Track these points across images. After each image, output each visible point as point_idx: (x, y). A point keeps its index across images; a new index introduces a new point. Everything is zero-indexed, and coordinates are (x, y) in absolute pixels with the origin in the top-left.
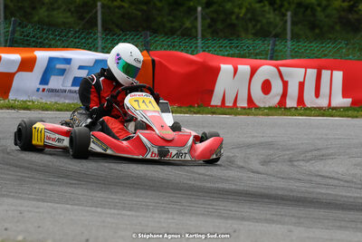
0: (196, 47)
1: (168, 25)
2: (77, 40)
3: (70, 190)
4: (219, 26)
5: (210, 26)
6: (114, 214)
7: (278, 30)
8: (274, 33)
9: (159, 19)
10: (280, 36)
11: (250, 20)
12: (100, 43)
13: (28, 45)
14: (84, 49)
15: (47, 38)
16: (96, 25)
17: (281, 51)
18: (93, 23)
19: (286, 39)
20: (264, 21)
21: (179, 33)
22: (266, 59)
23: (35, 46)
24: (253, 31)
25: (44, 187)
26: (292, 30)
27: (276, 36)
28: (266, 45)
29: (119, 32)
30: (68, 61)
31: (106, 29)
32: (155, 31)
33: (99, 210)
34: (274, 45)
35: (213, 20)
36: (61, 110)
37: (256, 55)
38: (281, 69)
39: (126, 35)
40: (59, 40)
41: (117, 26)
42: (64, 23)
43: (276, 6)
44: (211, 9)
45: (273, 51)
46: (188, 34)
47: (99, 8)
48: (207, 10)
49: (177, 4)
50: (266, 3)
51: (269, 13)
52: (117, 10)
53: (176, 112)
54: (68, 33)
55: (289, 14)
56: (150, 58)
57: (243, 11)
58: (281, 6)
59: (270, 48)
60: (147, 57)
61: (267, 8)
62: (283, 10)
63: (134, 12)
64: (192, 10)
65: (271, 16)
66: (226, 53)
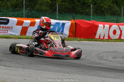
0: (90, 19)
1: (81, 11)
2: (50, 16)
3: (47, 67)
4: (98, 11)
5: (95, 11)
6: (62, 75)
7: (119, 13)
8: (117, 14)
9: (78, 9)
11: (109, 9)
13: (33, 17)
14: (52, 19)
15: (39, 15)
16: (56, 11)
17: (120, 20)
18: (55, 10)
19: (121, 16)
20: (114, 10)
21: (84, 14)
22: (114, 23)
23: (35, 18)
24: (110, 13)
25: (38, 65)
27: (118, 15)
28: (115, 18)
29: (63, 13)
31: (60, 12)
32: (76, 13)
33: (57, 73)
34: (117, 18)
37: (111, 21)
38: (120, 26)
39: (67, 14)
40: (44, 16)
41: (64, 11)
42: (45, 10)
43: (118, 5)
44: (96, 6)
45: (117, 20)
46: (88, 14)
47: (57, 5)
48: (94, 6)
49: (84, 4)
50: (115, 3)
51: (116, 7)
52: (63, 6)
53: (83, 40)
54: (47, 13)
55: (122, 7)
56: (75, 22)
57: (107, 6)
58: (120, 5)
59: (116, 19)
60: (73, 22)
61: (115, 5)
62: (120, 6)
63: (69, 6)
64: (89, 6)
65: (116, 8)
66: (101, 21)
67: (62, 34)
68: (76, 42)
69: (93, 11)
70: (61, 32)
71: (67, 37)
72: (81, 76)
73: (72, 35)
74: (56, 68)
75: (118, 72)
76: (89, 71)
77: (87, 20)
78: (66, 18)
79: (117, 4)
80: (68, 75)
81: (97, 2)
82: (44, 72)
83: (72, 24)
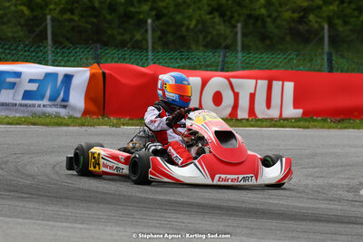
0: (147, 60)
1: (119, 38)
2: (27, 54)
3: (21, 204)
4: (170, 38)
5: (160, 39)
6: (66, 227)
7: (228, 42)
8: (224, 44)
9: (109, 32)
10: (230, 47)
11: (201, 31)
12: (50, 57)
14: (34, 62)
16: (47, 39)
17: (232, 63)
18: (43, 36)
19: (237, 50)
20: (215, 33)
21: (129, 45)
22: (217, 71)
24: (204, 43)
26: (243, 42)
27: (227, 47)
28: (218, 57)
29: (66, 43)
30: (18, 75)
31: (56, 42)
32: (106, 44)
33: (51, 223)
34: (225, 56)
35: (163, 32)
36: (12, 124)
37: (207, 67)
38: (232, 80)
39: (76, 48)
40: (9, 53)
41: (68, 39)
42: (14, 38)
43: (226, 18)
44: (162, 21)
45: (224, 62)
46: (139, 47)
47: (49, 21)
48: (157, 23)
49: (127, 16)
50: (216, 14)
51: (219, 25)
52: (67, 24)
53: (128, 124)
54: (18, 46)
55: (239, 25)
56: (100, 71)
57: (194, 22)
58: (232, 17)
59: (221, 59)
60: (97, 69)
61: (217, 20)
62: (233, 21)
63: (85, 25)
64: (142, 23)
65: (222, 28)
66: (177, 65)
67: (65, 107)
68: (106, 128)
69: (153, 38)
70: (63, 100)
71: (79, 115)
72: (122, 229)
73: (93, 108)
74: (47, 207)
75: (231, 215)
76: (144, 215)
77: (138, 64)
78: (74, 60)
79: (222, 15)
80: (85, 229)
81: (165, 11)
82: (14, 219)
83: (92, 77)
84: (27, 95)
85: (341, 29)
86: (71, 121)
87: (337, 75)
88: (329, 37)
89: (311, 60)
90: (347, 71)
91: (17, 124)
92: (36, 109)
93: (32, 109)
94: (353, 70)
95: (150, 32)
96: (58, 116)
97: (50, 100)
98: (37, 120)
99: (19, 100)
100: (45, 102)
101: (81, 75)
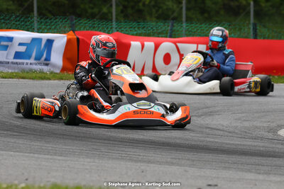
0: (111, 28)
1: (90, 11)
2: (18, 23)
3: (13, 141)
4: (130, 11)
5: (122, 12)
6: (48, 159)
7: (175, 14)
8: (172, 16)
9: (82, 6)
10: (177, 19)
11: (154, 6)
12: (36, 25)
14: (23, 30)
16: (33, 11)
17: (178, 31)
18: (30, 9)
19: (182, 21)
20: (165, 7)
21: (97, 17)
22: (166, 37)
24: (156, 15)
26: (186, 14)
27: (174, 19)
28: (166, 27)
29: (49, 15)
30: (10, 39)
31: (40, 14)
32: (79, 16)
33: (36, 155)
34: (173, 26)
35: (125, 7)
36: (6, 78)
37: (159, 34)
38: (178, 44)
39: (56, 19)
40: (4, 23)
41: (50, 12)
42: (7, 10)
45: (172, 31)
46: (105, 18)
54: (11, 17)
55: (184, 2)
56: (75, 37)
59: (169, 28)
60: (72, 35)
65: (170, 4)
66: (135, 33)
67: (47, 65)
69: (116, 11)
70: (46, 60)
71: (58, 71)
72: (92, 160)
73: (69, 66)
74: (33, 143)
75: (177, 150)
76: (109, 149)
77: (104, 32)
78: (55, 28)
80: (62, 160)
83: (69, 41)
84: (18, 55)
85: (263, 5)
86: (53, 76)
87: (260, 41)
88: (255, 11)
89: (240, 29)
90: (268, 38)
91: (10, 78)
92: (25, 66)
93: (22, 66)
94: (273, 38)
95: (114, 7)
96: (41, 72)
97: (36, 59)
98: (25, 75)
99: (11, 59)
100: (32, 61)
101: (60, 40)
